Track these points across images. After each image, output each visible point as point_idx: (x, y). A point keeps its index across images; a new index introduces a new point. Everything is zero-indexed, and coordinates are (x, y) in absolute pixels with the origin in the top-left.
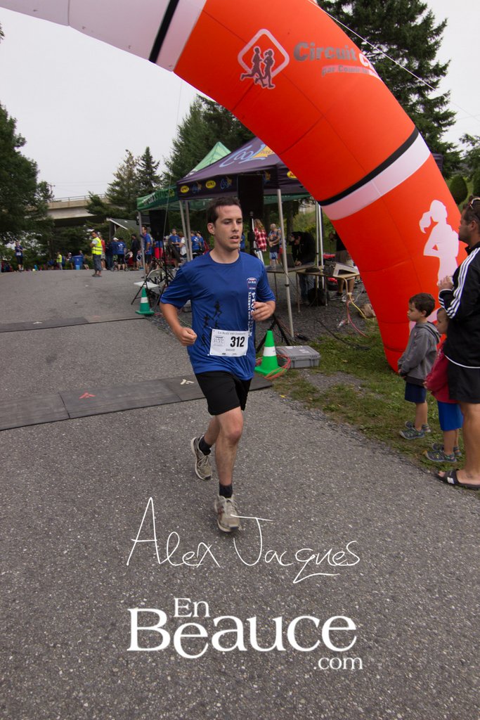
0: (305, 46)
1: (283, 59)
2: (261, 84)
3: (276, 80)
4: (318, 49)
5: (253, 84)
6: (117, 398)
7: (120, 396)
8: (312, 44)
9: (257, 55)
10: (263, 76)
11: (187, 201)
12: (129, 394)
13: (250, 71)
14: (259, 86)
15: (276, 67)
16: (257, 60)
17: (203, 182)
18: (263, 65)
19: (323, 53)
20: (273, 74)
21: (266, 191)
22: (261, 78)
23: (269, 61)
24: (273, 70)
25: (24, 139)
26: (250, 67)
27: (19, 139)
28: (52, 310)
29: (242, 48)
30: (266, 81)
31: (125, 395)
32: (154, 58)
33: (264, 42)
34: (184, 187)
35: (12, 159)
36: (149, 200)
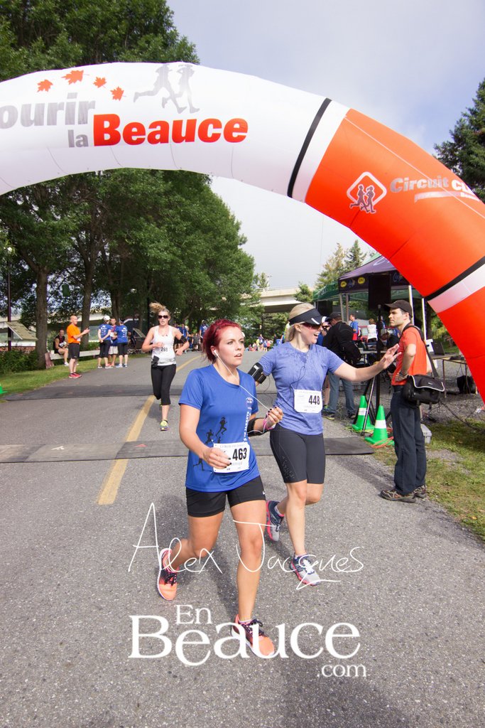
0: (400, 181)
1: (381, 192)
2: (365, 210)
3: (376, 207)
4: (411, 182)
5: (360, 210)
8: (406, 179)
9: (361, 191)
10: (366, 204)
11: (347, 294)
13: (356, 202)
14: (364, 212)
15: (376, 197)
16: (361, 194)
17: (356, 278)
18: (366, 198)
19: (415, 185)
20: (374, 203)
21: (392, 288)
22: (365, 206)
23: (371, 194)
24: (374, 200)
25: (246, 238)
26: (356, 198)
27: (242, 238)
29: (349, 187)
30: (369, 208)
32: (290, 195)
33: (367, 181)
34: (343, 282)
35: (233, 256)
36: (321, 292)
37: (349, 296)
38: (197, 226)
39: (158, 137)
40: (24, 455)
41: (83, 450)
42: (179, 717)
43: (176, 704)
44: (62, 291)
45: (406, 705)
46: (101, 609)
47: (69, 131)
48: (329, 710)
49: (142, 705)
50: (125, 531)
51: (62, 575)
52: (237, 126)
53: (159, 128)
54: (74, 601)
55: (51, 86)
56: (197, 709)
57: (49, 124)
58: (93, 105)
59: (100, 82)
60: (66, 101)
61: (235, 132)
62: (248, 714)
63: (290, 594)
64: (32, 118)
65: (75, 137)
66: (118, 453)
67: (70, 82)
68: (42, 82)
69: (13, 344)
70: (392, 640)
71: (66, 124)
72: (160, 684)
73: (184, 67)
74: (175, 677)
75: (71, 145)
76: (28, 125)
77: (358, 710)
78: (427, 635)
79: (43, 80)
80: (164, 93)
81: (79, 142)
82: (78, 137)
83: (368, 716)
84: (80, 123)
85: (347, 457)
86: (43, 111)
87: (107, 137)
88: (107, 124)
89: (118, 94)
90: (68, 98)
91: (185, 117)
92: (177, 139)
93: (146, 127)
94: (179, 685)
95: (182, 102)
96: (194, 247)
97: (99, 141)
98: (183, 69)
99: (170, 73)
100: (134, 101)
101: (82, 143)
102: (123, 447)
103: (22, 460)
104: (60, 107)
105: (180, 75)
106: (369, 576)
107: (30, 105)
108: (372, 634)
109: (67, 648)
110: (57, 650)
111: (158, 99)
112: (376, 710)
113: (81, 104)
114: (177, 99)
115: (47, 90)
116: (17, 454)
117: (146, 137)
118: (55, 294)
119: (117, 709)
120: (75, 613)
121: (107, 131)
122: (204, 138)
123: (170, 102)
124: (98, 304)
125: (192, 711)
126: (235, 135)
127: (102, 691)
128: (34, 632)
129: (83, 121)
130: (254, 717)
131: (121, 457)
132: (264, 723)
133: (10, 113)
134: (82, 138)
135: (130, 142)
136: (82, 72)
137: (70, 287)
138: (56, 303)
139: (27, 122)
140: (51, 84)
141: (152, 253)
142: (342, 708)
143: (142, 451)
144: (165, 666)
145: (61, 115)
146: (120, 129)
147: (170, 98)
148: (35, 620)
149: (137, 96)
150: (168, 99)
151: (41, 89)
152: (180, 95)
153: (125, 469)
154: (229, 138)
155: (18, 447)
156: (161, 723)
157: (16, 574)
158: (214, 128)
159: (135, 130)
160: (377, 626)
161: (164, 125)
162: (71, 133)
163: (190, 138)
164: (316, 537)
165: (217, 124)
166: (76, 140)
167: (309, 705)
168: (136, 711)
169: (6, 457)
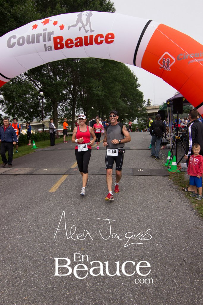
0: (181, 55)
1: (173, 61)
2: (166, 69)
3: (171, 68)
4: (187, 55)
5: (164, 70)
8: (184, 54)
11: (171, 107)
13: (162, 66)
14: (166, 70)
15: (171, 63)
16: (164, 62)
18: (166, 64)
19: (189, 57)
20: (170, 66)
22: (166, 68)
23: (168, 62)
24: (170, 65)
25: (140, 85)
26: (162, 64)
27: (138, 85)
29: (159, 59)
30: (168, 68)
32: (135, 64)
33: (166, 56)
34: (168, 102)
35: (134, 92)
36: (162, 107)
38: (115, 80)
39: (78, 44)
40: (32, 172)
41: (54, 170)
42: (38, 277)
43: (40, 272)
44: (65, 109)
45: (130, 284)
46: (30, 232)
47: (44, 45)
48: (97, 282)
49: (27, 270)
50: (54, 203)
51: (23, 218)
52: (110, 36)
53: (78, 40)
54: (23, 228)
55: (37, 27)
56: (47, 275)
57: (37, 43)
58: (52, 33)
59: (55, 23)
60: (42, 32)
61: (109, 39)
62: (65, 279)
63: (105, 232)
64: (31, 41)
65: (47, 47)
66: (66, 172)
67: (44, 24)
68: (34, 26)
69: (44, 130)
70: (138, 256)
71: (43, 42)
72: (38, 263)
73: (89, 12)
74: (45, 261)
75: (46, 50)
76: (29, 44)
77: (109, 284)
78: (155, 255)
79: (34, 25)
80: (80, 25)
81: (48, 49)
82: (48, 47)
83: (112, 287)
84: (48, 41)
85: (156, 177)
86: (34, 37)
87: (59, 46)
88: (58, 41)
89: (62, 27)
90: (43, 31)
91: (89, 34)
92: (86, 44)
93: (74, 40)
94: (45, 264)
95: (87, 28)
96: (114, 89)
97: (56, 48)
98: (88, 14)
99: (82, 16)
100: (68, 30)
101: (50, 49)
102: (69, 170)
103: (30, 174)
104: (40, 35)
105: (87, 16)
106: (142, 228)
107: (30, 35)
108: (131, 253)
109: (12, 246)
110: (8, 246)
111: (77, 28)
112: (116, 285)
113: (48, 33)
114: (85, 27)
115: (36, 29)
116: (30, 171)
117: (74, 44)
118: (63, 110)
119: (18, 271)
120: (21, 233)
121: (59, 43)
122: (97, 43)
123: (82, 28)
124: (79, 114)
125: (44, 275)
126: (109, 40)
127: (16, 263)
128: (4, 239)
129: (49, 40)
130: (66, 281)
131: (66, 174)
132: (69, 284)
133: (22, 39)
134: (49, 47)
135: (68, 47)
136: (49, 19)
137: (68, 107)
138: (63, 114)
139: (29, 43)
140: (37, 26)
141: (96, 92)
142: (103, 282)
143: (75, 172)
144: (43, 256)
145: (41, 38)
146: (64, 42)
147: (82, 27)
148: (6, 234)
149: (69, 27)
150: (81, 27)
151: (33, 28)
152: (86, 25)
153: (65, 178)
154: (107, 42)
155: (31, 169)
156: (31, 278)
157: (8, 216)
158: (101, 38)
159: (69, 42)
160: (135, 249)
161: (80, 38)
162: (45, 45)
163: (91, 43)
164: (127, 210)
165: (102, 36)
166: (47, 48)
167: (90, 279)
168: (24, 272)
169: (26, 172)
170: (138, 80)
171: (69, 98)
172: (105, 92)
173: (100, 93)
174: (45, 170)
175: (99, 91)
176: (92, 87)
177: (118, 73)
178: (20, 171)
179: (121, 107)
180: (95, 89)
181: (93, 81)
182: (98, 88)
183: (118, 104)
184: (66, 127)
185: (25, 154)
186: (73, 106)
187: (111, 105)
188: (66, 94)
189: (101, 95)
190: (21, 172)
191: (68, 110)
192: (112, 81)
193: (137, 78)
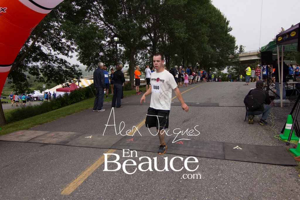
6: (192, 148)
7: (195, 147)
12: (200, 147)
17: (289, 33)
25: (232, 28)
27: (230, 28)
28: (210, 99)
31: (197, 147)
35: (225, 37)
36: (266, 47)
37: (284, 47)
38: (202, 21)
40: (69, 140)
41: (100, 139)
66: (114, 144)
96: (200, 31)
102: (120, 140)
116: (66, 139)
118: (142, 58)
131: (114, 147)
137: (148, 55)
138: (143, 62)
141: (177, 35)
143: (128, 144)
169: (60, 140)
170: (229, 23)
171: (150, 45)
172: (189, 35)
173: (182, 35)
174: (88, 137)
175: (182, 33)
176: (172, 28)
177: (205, 12)
178: (54, 138)
179: (209, 53)
180: (176, 31)
181: (175, 22)
182: (180, 30)
183: (205, 50)
184: (137, 76)
185: (82, 110)
186: (153, 53)
187: (197, 51)
188: (147, 41)
189: (184, 38)
190: (54, 141)
191: (148, 58)
192: (198, 22)
193: (228, 21)
